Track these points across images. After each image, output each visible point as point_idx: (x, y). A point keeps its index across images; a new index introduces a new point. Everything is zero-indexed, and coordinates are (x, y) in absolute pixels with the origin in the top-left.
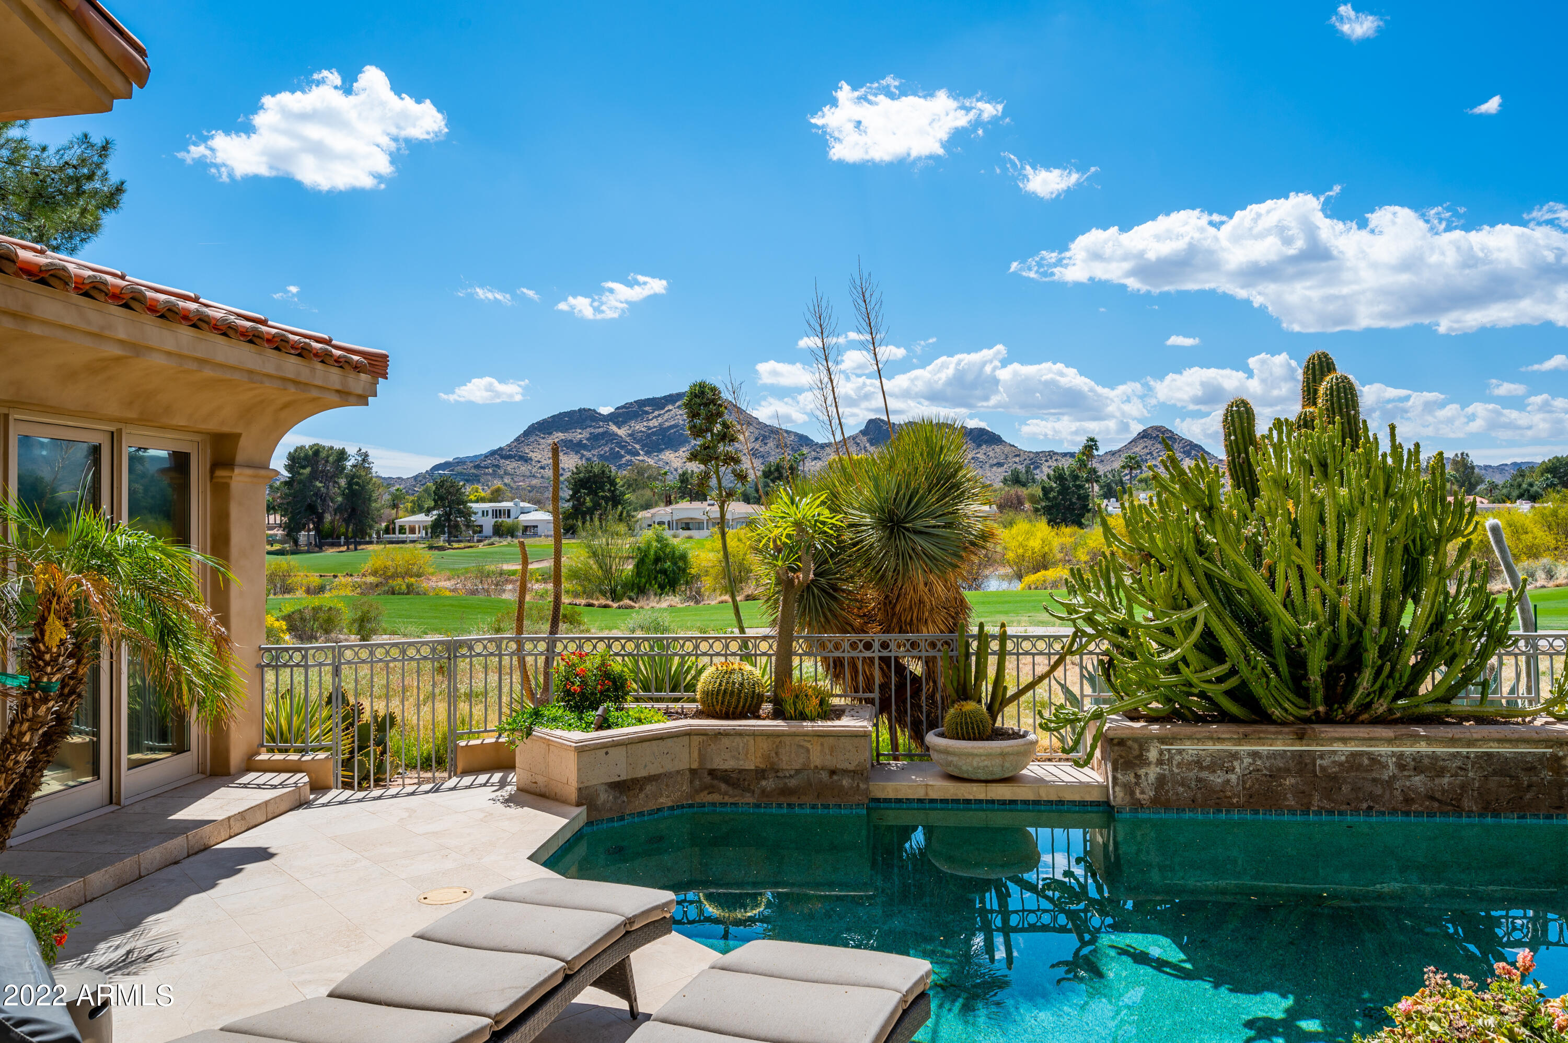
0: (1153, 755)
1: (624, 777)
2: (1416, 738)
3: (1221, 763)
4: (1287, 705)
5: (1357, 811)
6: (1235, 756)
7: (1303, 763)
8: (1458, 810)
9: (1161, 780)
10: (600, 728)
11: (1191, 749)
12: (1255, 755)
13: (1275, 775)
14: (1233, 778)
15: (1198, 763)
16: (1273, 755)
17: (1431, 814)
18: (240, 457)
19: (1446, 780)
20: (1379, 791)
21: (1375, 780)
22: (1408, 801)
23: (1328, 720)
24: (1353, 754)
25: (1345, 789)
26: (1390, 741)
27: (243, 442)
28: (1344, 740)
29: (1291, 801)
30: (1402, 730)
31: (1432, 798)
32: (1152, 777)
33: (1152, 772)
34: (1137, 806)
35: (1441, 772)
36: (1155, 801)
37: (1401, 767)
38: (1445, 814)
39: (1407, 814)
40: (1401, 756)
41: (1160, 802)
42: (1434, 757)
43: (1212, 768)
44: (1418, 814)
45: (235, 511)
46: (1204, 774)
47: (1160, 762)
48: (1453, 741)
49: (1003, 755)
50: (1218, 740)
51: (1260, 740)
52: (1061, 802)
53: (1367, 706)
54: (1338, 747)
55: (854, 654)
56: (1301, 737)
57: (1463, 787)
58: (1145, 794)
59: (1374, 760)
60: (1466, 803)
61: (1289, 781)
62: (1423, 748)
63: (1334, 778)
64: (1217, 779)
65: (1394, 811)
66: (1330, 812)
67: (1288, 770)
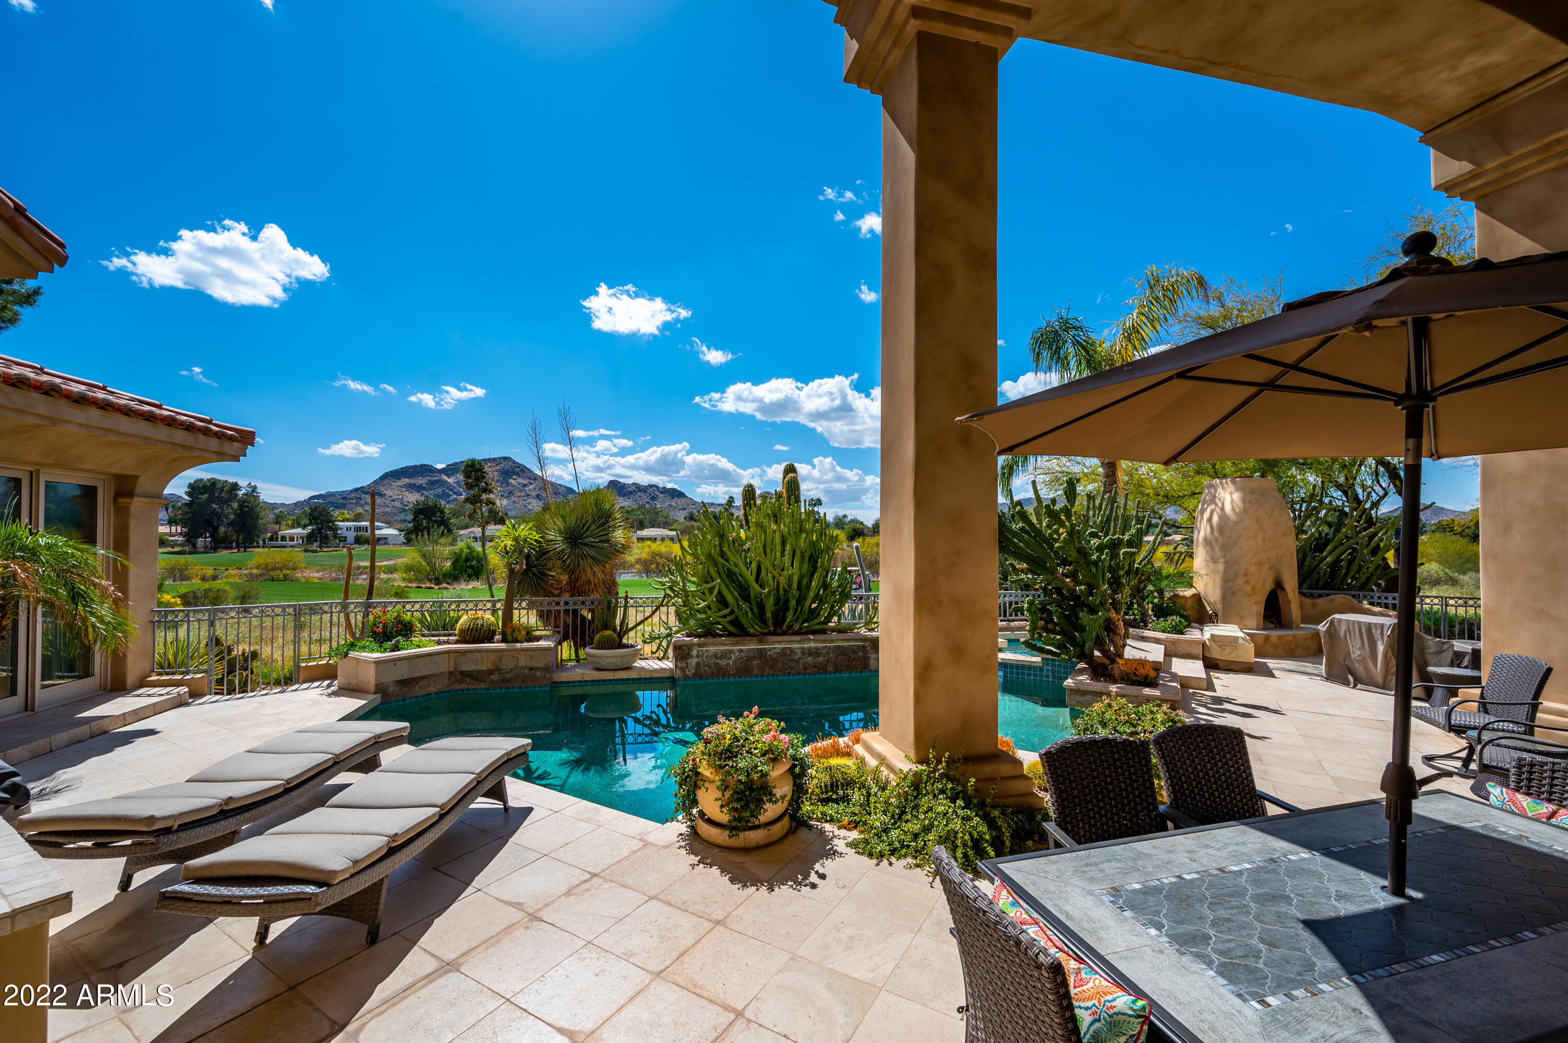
0: (694, 653)
1: (406, 677)
2: (810, 640)
3: (725, 655)
4: (757, 627)
5: (784, 674)
6: (732, 652)
7: (761, 653)
8: (826, 671)
9: (698, 664)
10: (393, 651)
11: (712, 649)
12: (741, 651)
13: (749, 659)
14: (731, 662)
15: (715, 656)
16: (749, 651)
17: (814, 674)
18: (138, 490)
19: (821, 659)
20: (793, 665)
21: (792, 660)
22: (805, 668)
23: (774, 633)
24: (783, 649)
25: (779, 664)
26: (798, 642)
27: (141, 481)
28: (779, 642)
29: (756, 671)
30: (804, 637)
31: (815, 667)
32: (694, 664)
33: (694, 661)
34: (686, 677)
35: (819, 655)
36: (695, 675)
37: (803, 653)
38: (820, 674)
39: (805, 674)
40: (803, 649)
41: (697, 675)
42: (816, 648)
43: (721, 658)
44: (809, 674)
46: (718, 661)
47: (698, 656)
48: (824, 641)
49: (622, 656)
50: (725, 644)
51: (743, 644)
52: (651, 678)
53: (790, 627)
54: (777, 646)
55: (550, 608)
56: (761, 642)
57: (828, 661)
58: (690, 672)
59: (792, 650)
60: (829, 668)
61: (755, 662)
62: (813, 645)
63: (774, 660)
64: (723, 663)
65: (799, 674)
66: (773, 675)
67: (755, 657)
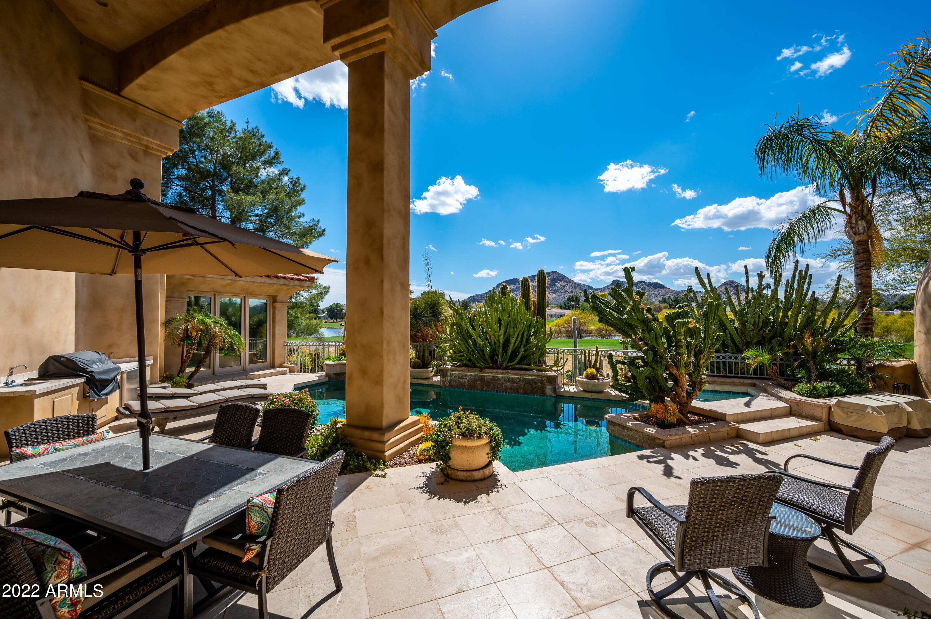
0: (449, 374)
1: (338, 372)
2: (508, 373)
3: (463, 377)
4: (482, 363)
5: (494, 391)
6: (467, 375)
7: (482, 378)
8: (518, 393)
9: (451, 380)
10: (339, 361)
11: (457, 373)
12: (471, 375)
13: (476, 380)
14: (466, 381)
15: (459, 377)
16: (475, 376)
17: (512, 393)
18: (278, 300)
19: (515, 385)
20: (499, 386)
21: (499, 384)
22: (506, 389)
23: (491, 368)
24: (494, 377)
25: (491, 385)
26: (502, 374)
28: (492, 373)
29: (479, 387)
30: (506, 371)
31: (512, 389)
32: (449, 379)
33: (448, 378)
34: (445, 386)
35: (514, 382)
36: (449, 385)
37: (505, 380)
38: (515, 393)
39: (506, 392)
40: (505, 378)
41: (450, 386)
42: (512, 378)
43: (462, 378)
44: (509, 393)
45: (277, 312)
46: (460, 380)
47: (450, 376)
48: (517, 374)
49: (419, 372)
50: (463, 371)
51: (472, 372)
52: (433, 385)
53: (501, 365)
54: (490, 374)
56: (481, 371)
57: (519, 386)
58: (447, 384)
59: (498, 378)
60: (520, 391)
61: (479, 382)
62: (510, 376)
63: (489, 382)
64: (463, 381)
65: (503, 392)
66: (488, 391)
67: (478, 380)
